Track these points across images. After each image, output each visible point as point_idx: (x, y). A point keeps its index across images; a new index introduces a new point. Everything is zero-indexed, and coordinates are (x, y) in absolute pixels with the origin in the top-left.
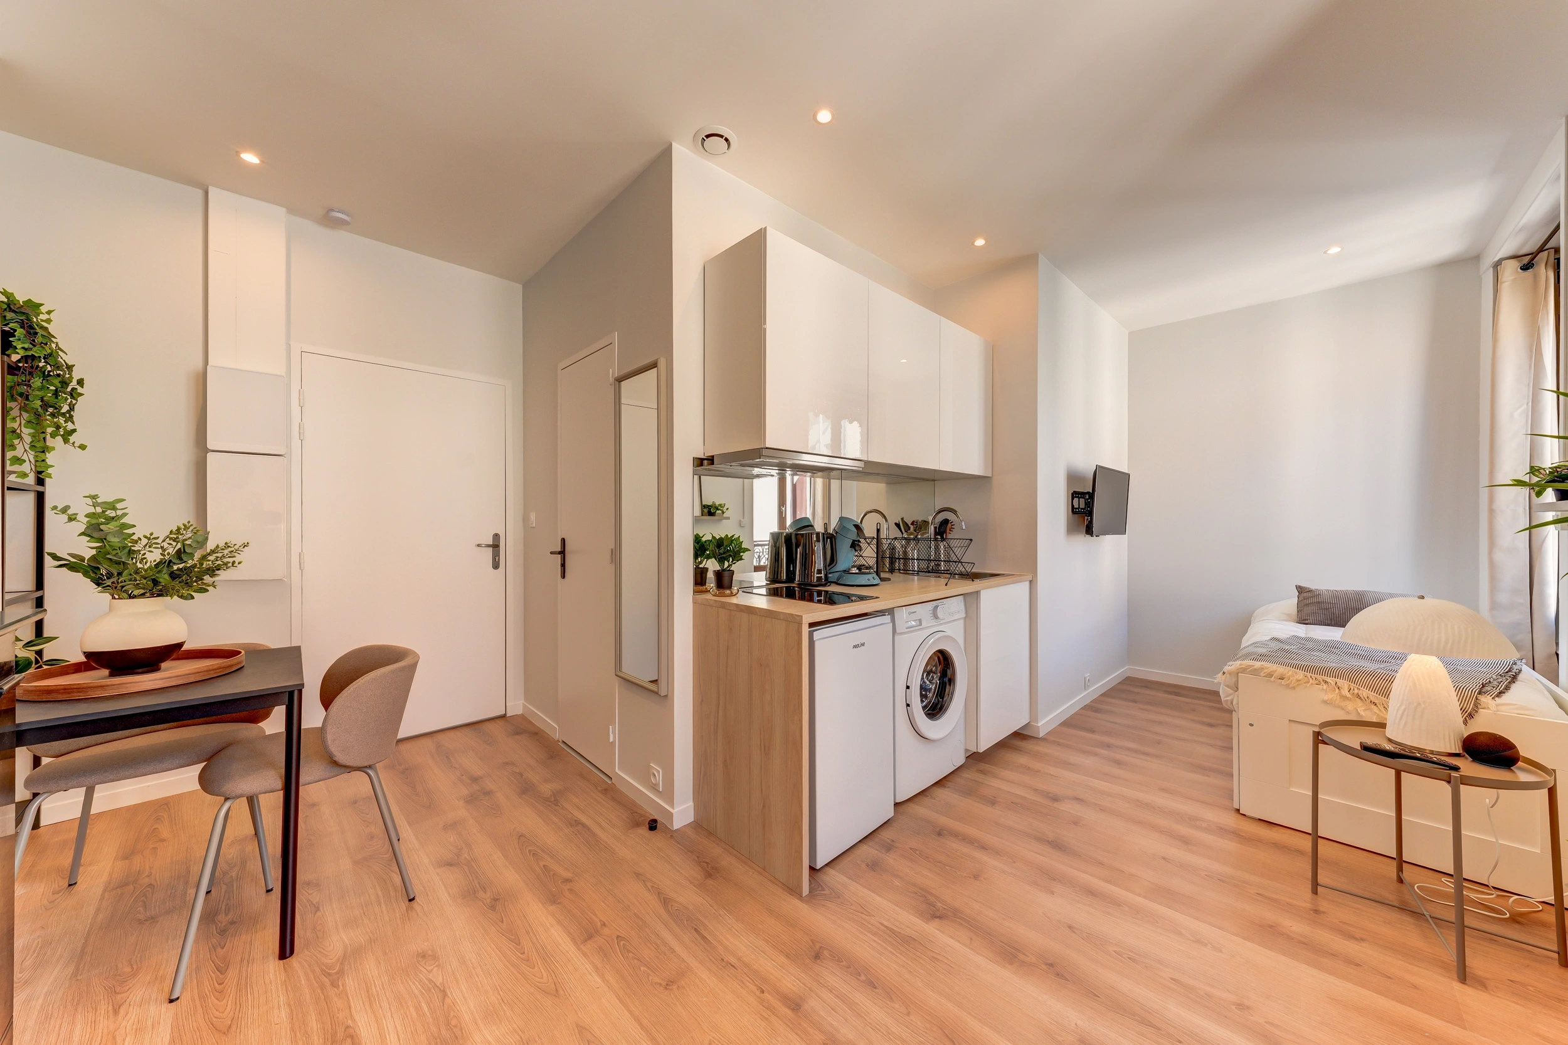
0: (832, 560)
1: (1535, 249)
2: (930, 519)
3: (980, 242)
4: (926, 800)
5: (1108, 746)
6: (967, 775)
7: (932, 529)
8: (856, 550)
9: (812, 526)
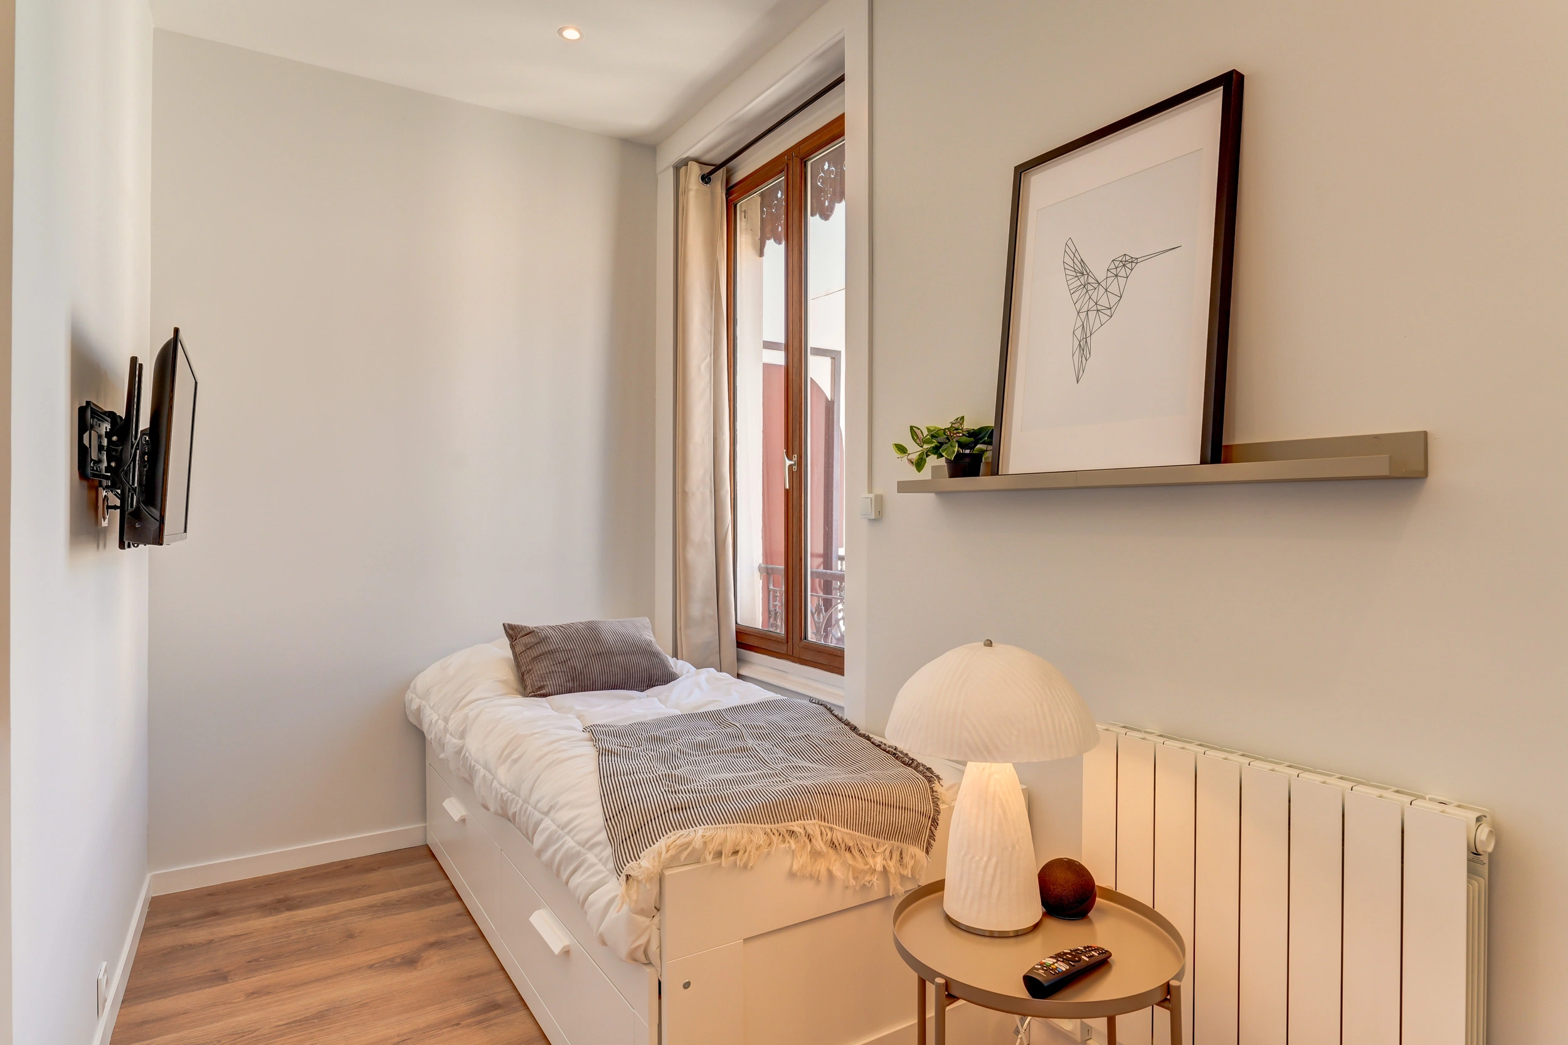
1: (719, 161)
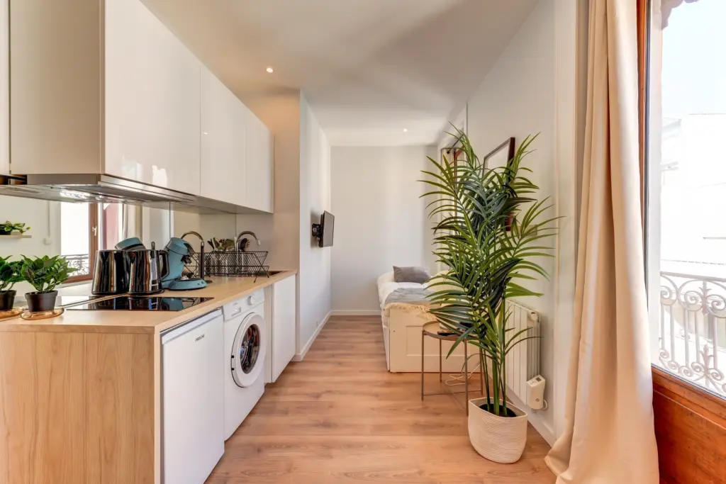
0: (164, 272)
2: (236, 239)
3: (270, 70)
4: (245, 429)
5: (333, 356)
6: (267, 400)
7: (237, 245)
8: (186, 263)
9: (141, 245)
